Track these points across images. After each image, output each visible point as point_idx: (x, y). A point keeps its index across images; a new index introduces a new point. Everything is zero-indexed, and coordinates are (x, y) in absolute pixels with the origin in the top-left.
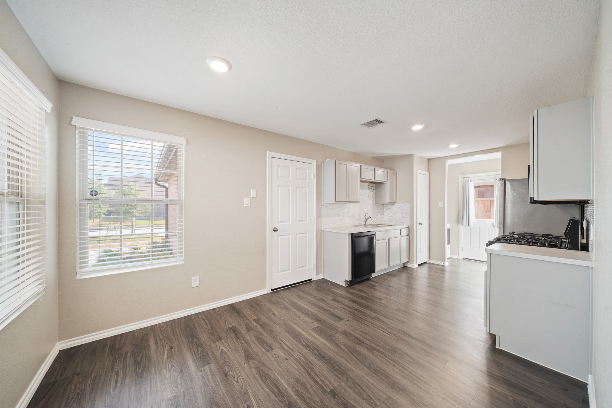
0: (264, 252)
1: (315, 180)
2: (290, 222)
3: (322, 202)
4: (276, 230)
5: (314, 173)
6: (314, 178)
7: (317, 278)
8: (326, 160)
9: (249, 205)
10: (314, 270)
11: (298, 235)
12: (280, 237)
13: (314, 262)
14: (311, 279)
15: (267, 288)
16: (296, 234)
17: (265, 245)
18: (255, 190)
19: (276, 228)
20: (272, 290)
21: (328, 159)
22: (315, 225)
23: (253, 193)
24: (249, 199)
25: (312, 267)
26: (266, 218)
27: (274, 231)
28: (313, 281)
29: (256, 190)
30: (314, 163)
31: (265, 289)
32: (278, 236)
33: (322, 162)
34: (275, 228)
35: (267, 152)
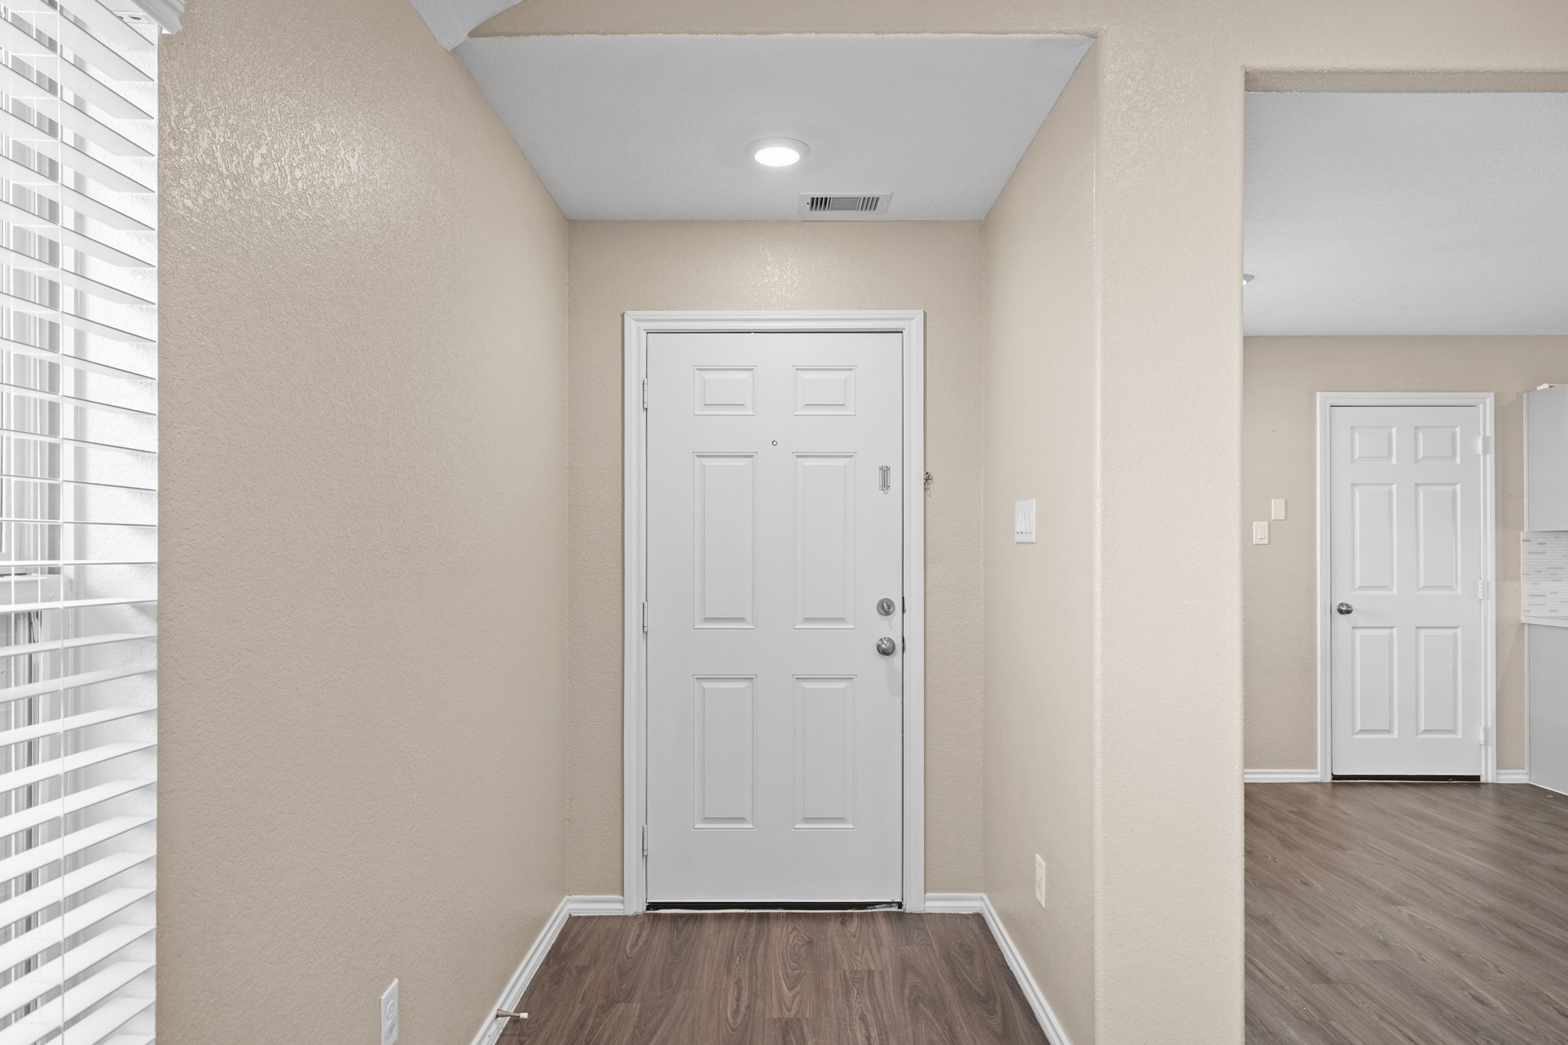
0: (1311, 668)
1: (1490, 459)
2: (1395, 591)
3: (1522, 529)
4: (1345, 610)
5: (1488, 434)
6: (1485, 451)
7: (1500, 777)
8: (1539, 388)
9: (1266, 541)
10: (1490, 748)
11: (1423, 633)
12: (1358, 633)
13: (1489, 725)
14: (1477, 778)
15: (1319, 768)
16: (1417, 627)
17: (1314, 650)
18: (1283, 501)
19: (1347, 606)
20: (1335, 777)
21: (1546, 386)
22: (1491, 605)
23: (1277, 509)
24: (1265, 524)
25: (1482, 738)
26: (1316, 575)
27: (1341, 612)
28: (1486, 784)
29: (1286, 501)
30: (1484, 404)
31: (1314, 771)
32: (1354, 628)
33: (1520, 396)
34: (1342, 604)
35: (1318, 394)
